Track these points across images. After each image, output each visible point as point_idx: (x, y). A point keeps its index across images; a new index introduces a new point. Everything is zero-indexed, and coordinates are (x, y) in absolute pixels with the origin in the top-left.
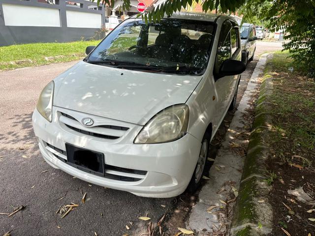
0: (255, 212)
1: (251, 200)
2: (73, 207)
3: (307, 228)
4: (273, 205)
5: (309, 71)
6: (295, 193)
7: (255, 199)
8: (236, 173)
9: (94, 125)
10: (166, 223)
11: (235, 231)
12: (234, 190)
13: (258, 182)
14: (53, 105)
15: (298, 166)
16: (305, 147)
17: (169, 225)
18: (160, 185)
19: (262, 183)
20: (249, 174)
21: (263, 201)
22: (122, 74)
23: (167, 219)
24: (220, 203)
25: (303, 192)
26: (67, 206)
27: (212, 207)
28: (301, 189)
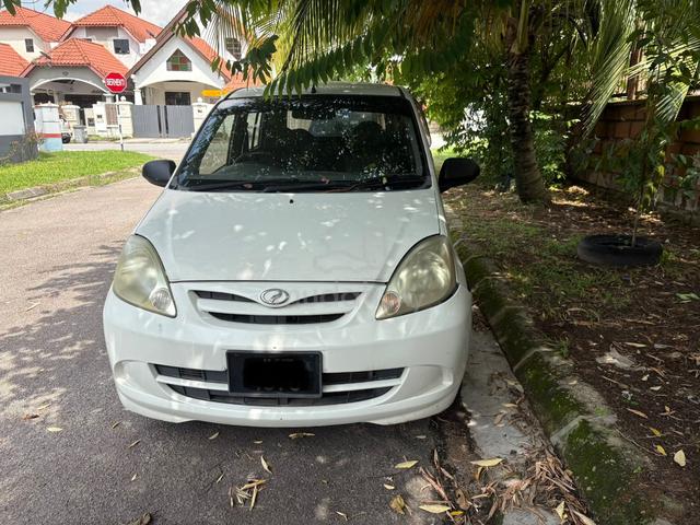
0: (575, 400)
1: (558, 385)
2: (258, 486)
3: (658, 400)
4: (591, 384)
5: (497, 180)
6: (609, 359)
7: (561, 382)
8: (494, 358)
9: (291, 300)
10: (446, 462)
11: (562, 438)
12: (511, 383)
13: (546, 359)
14: (169, 283)
15: (585, 323)
16: (574, 295)
17: (453, 461)
18: (426, 391)
19: (556, 358)
20: (523, 353)
21: (575, 382)
22: (292, 201)
23: (443, 455)
24: (506, 408)
25: (618, 356)
26: (246, 486)
27: (499, 417)
28: (614, 352)
